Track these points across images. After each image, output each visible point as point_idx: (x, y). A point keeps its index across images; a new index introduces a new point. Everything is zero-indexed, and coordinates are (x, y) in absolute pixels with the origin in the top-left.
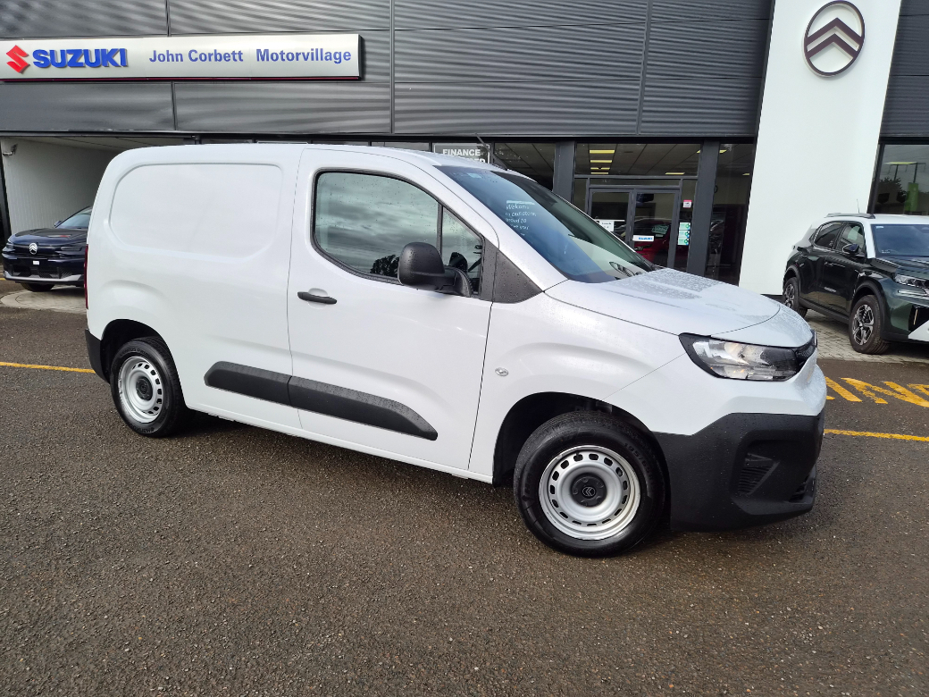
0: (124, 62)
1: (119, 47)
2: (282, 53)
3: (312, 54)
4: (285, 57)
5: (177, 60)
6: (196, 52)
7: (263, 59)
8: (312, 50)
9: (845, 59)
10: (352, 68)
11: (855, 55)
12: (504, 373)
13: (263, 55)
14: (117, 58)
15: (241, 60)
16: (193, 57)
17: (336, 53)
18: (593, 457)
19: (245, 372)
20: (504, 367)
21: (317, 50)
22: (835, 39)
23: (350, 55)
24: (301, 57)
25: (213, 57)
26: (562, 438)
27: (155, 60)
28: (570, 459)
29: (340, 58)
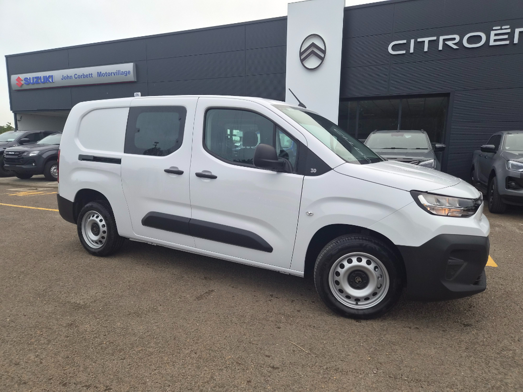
0: (53, 81)
1: (51, 75)
4: (107, 74)
5: (70, 79)
6: (77, 75)
7: (100, 76)
8: (116, 71)
11: (322, 59)
14: (50, 80)
15: (92, 77)
17: (125, 72)
22: (313, 53)
24: (113, 74)
25: (82, 77)
27: (63, 79)
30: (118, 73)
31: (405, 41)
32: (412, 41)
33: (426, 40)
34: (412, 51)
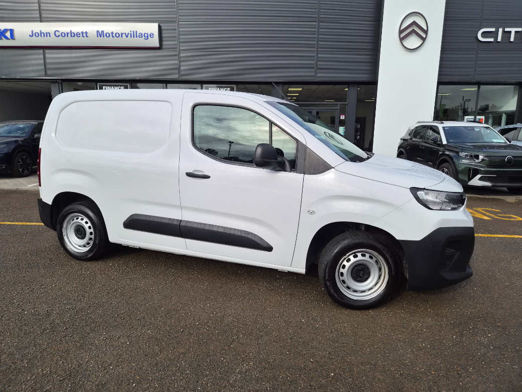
0: (12, 37)
1: (9, 28)
2: (112, 33)
3: (131, 34)
4: (114, 35)
5: (47, 36)
6: (59, 31)
7: (101, 36)
8: (131, 31)
9: (419, 42)
10: (155, 42)
11: (424, 39)
12: (312, 213)
13: (100, 34)
14: (8, 34)
15: (87, 36)
16: (57, 34)
17: (145, 34)
18: (363, 255)
19: (151, 219)
20: (312, 209)
21: (133, 31)
22: (414, 31)
23: (153, 35)
24: (124, 35)
25: (69, 35)
26: (348, 246)
27: (32, 36)
28: (351, 257)
29: (148, 36)
30: (134, 34)
31: (493, 30)
32: (501, 30)
33: (513, 30)
34: (499, 39)
